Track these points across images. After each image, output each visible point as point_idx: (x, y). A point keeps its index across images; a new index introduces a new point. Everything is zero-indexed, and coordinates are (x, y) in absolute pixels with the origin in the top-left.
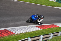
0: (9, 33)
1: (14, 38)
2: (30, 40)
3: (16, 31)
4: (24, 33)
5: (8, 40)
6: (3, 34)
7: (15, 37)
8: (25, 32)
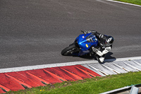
0: (87, 73)
1: (98, 86)
2: (135, 90)
3: (103, 69)
4: (121, 74)
5: (83, 89)
6: (74, 75)
7: (101, 82)
8: (123, 72)
